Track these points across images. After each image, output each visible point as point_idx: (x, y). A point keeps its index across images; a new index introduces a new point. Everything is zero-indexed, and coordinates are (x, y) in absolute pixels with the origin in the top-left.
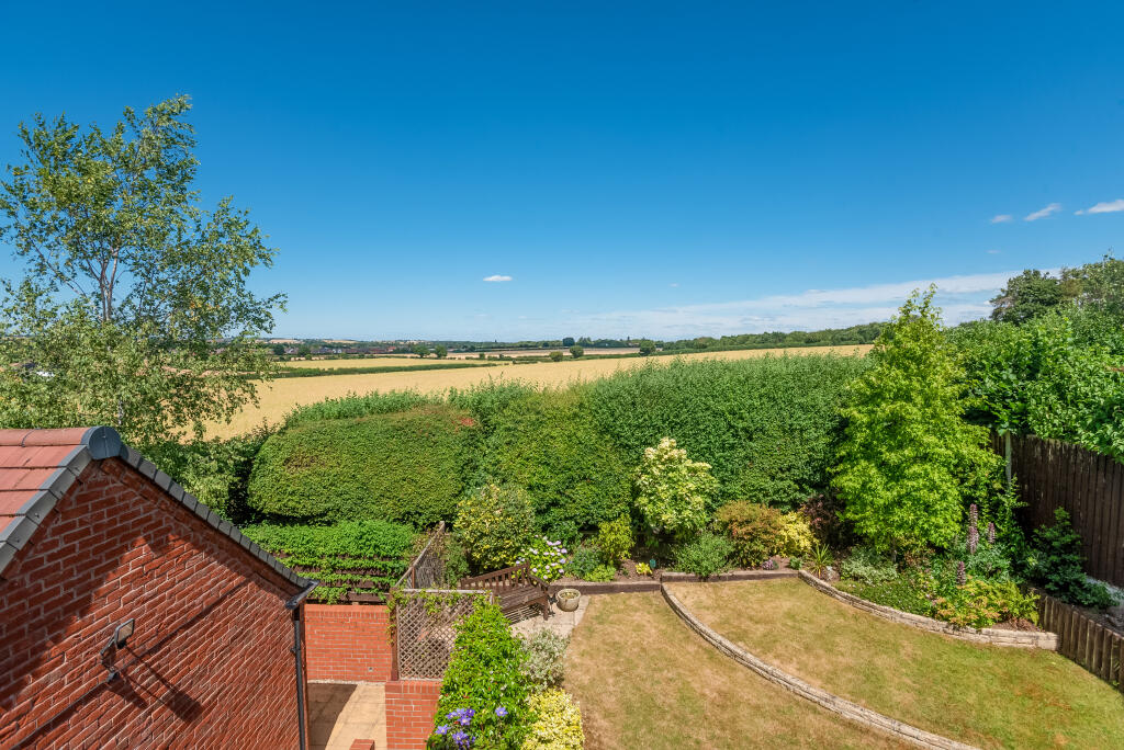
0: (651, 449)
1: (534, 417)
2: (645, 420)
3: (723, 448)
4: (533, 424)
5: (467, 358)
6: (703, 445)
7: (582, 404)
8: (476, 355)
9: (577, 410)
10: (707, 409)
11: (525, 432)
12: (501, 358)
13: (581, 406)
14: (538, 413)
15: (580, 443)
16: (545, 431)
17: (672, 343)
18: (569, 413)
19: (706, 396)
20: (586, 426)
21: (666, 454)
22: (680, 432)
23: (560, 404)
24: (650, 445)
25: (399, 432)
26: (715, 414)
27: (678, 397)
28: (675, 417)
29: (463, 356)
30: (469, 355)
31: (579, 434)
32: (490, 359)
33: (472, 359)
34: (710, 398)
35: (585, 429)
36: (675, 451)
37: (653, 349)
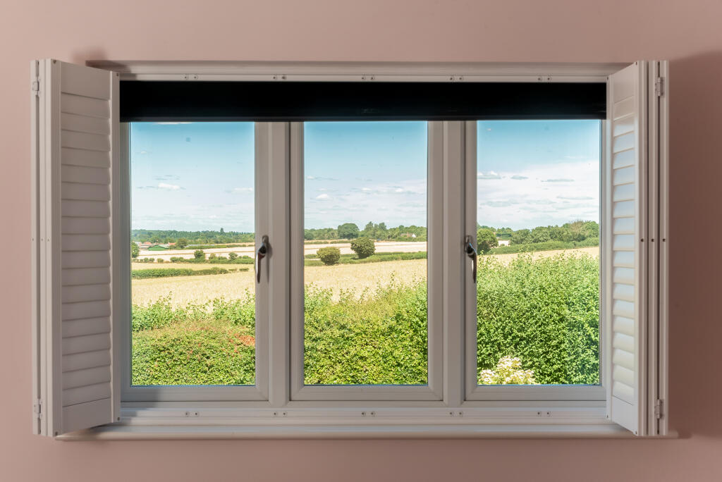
0: (489, 371)
1: (337, 333)
2: (481, 335)
3: (582, 370)
4: (337, 341)
5: (174, 260)
6: (556, 367)
7: (399, 315)
8: (189, 254)
9: (394, 322)
10: (561, 320)
11: (326, 352)
12: (233, 259)
13: (398, 317)
14: (343, 327)
15: (399, 365)
16: (353, 352)
17: (526, 233)
18: (384, 327)
19: (559, 304)
20: (406, 343)
21: (508, 376)
22: (527, 351)
23: (372, 316)
24: (489, 366)
25: (163, 354)
26: (572, 326)
27: (524, 305)
28: (519, 331)
29: (167, 255)
30: (178, 253)
31: (396, 353)
32: (213, 260)
33: (181, 260)
34: (564, 306)
35: (404, 346)
36: (520, 373)
37: (494, 242)
